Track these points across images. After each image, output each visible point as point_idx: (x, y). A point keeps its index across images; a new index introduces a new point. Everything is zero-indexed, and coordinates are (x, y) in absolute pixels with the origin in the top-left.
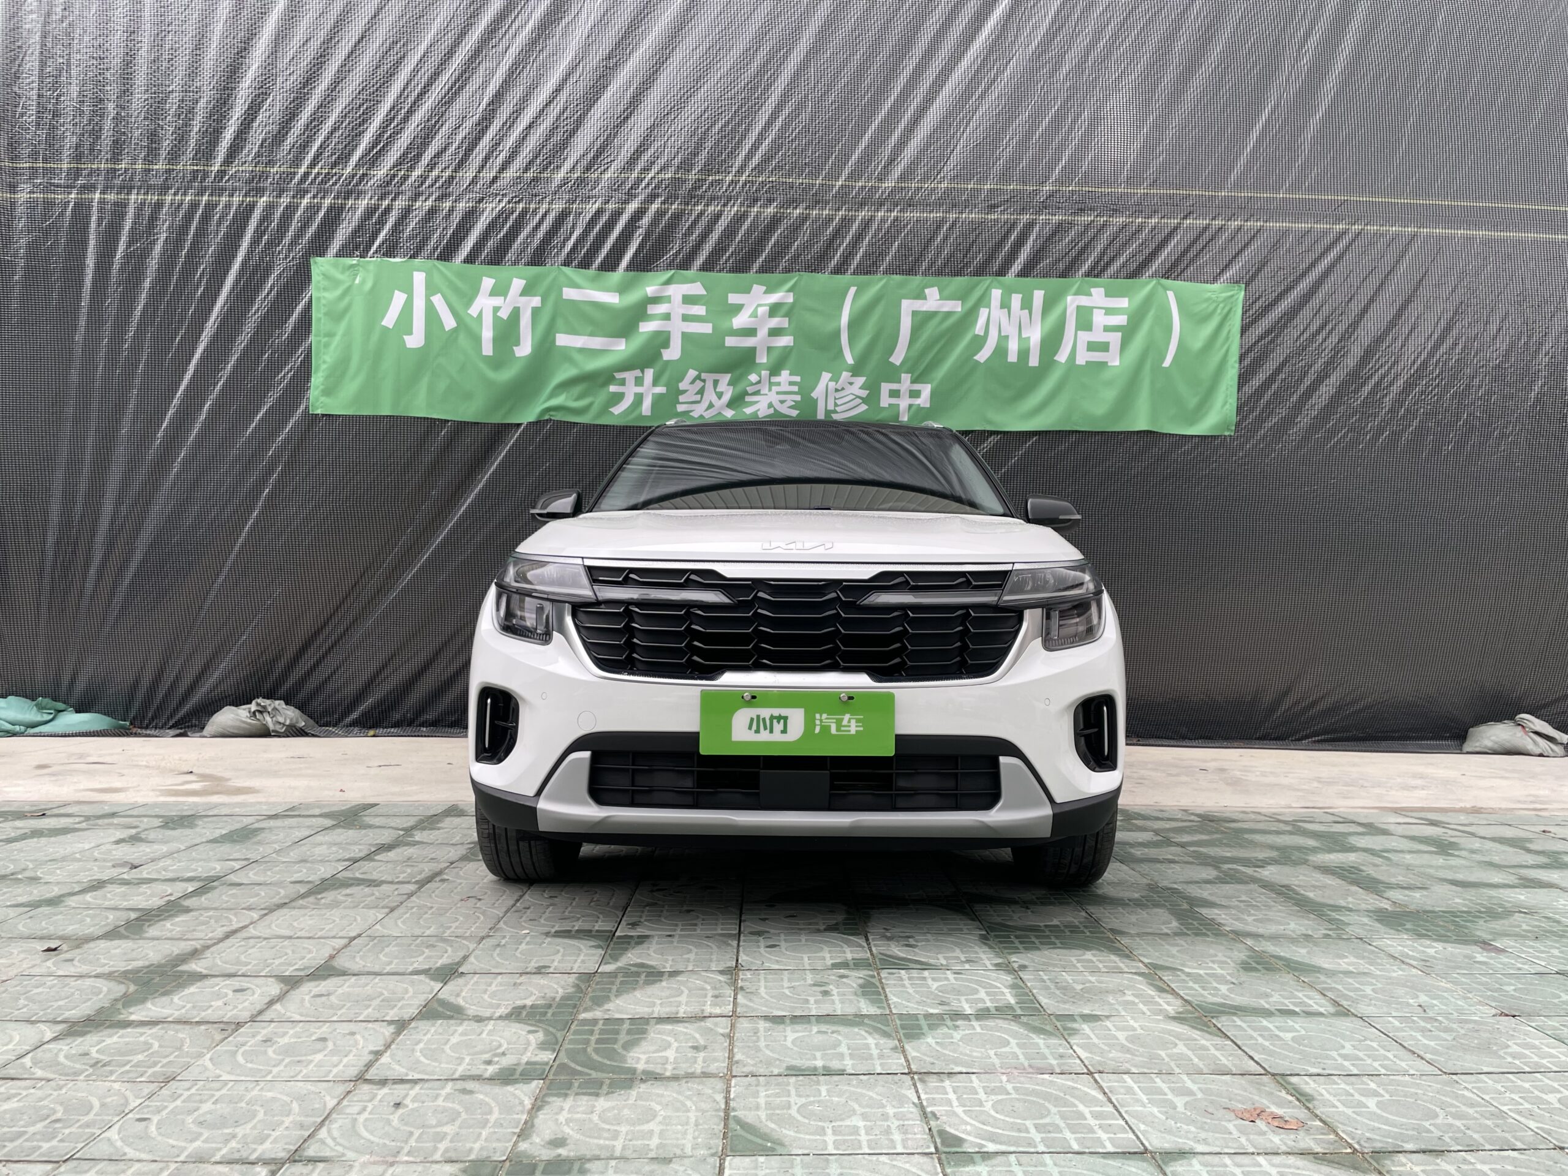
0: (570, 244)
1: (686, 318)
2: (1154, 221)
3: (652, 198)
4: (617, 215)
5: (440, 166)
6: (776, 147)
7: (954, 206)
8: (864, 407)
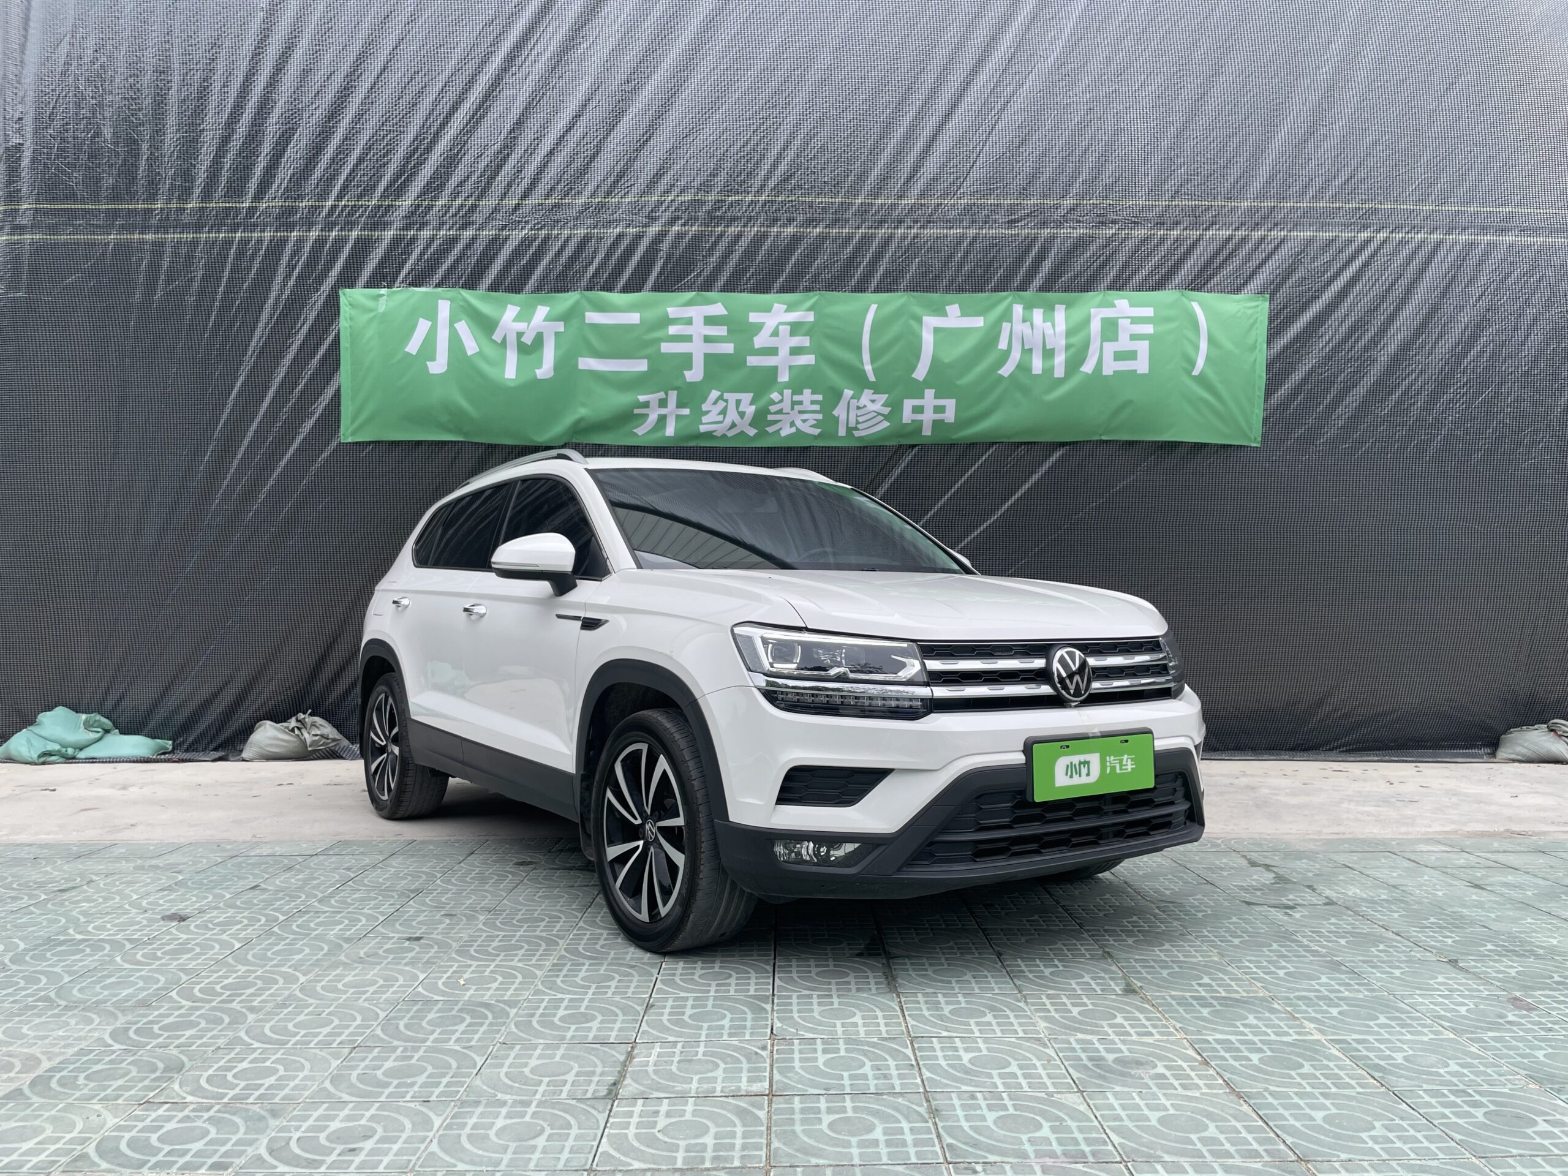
0: (592, 269)
1: (707, 339)
2: (1175, 233)
3: (673, 221)
4: (639, 237)
5: (464, 195)
6: (794, 167)
7: (974, 222)
8: (886, 424)
